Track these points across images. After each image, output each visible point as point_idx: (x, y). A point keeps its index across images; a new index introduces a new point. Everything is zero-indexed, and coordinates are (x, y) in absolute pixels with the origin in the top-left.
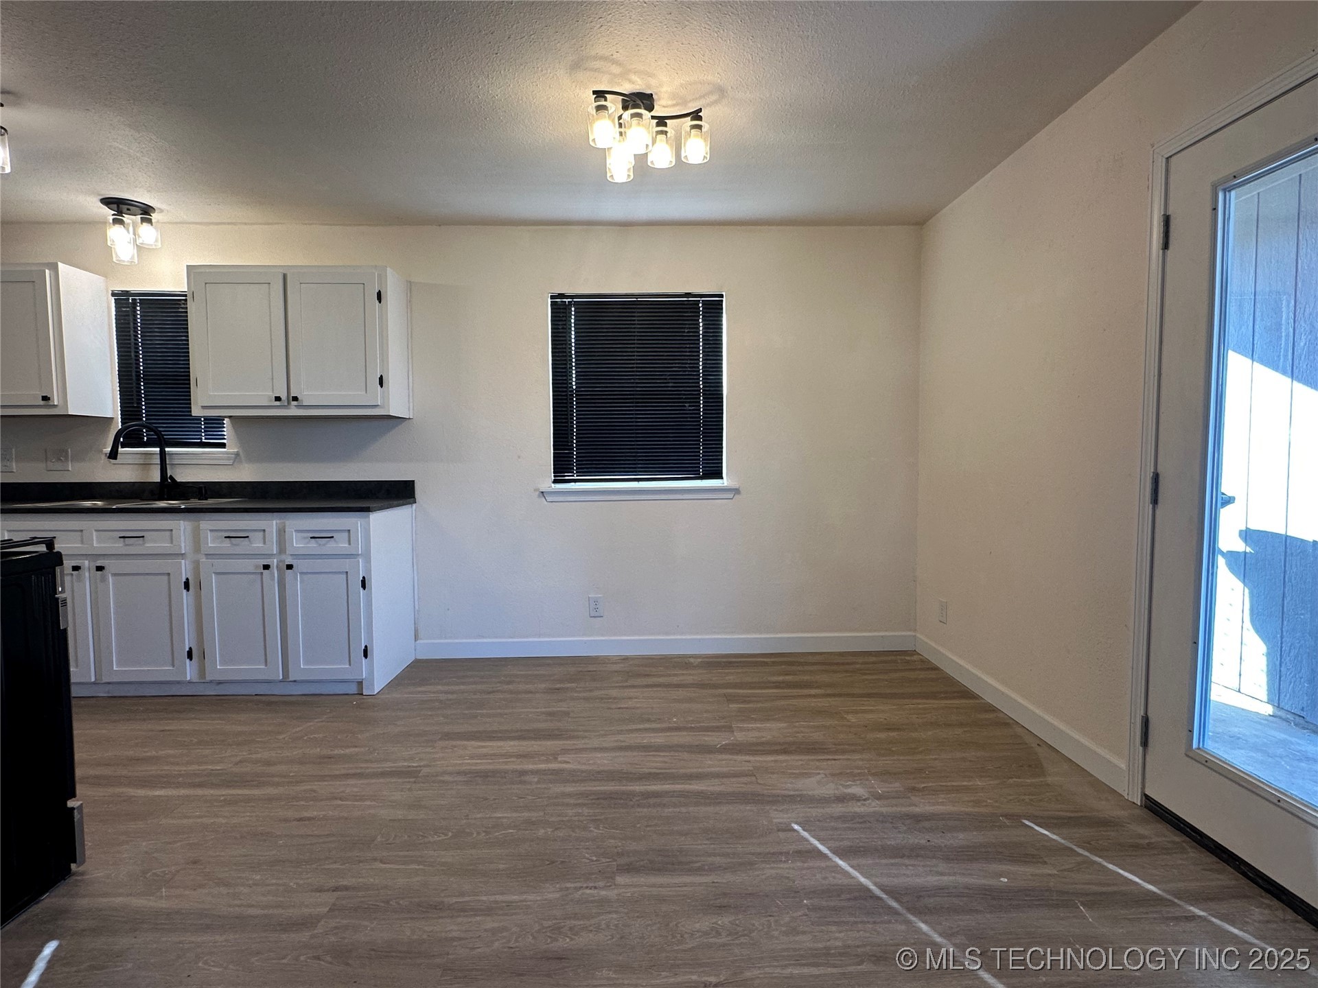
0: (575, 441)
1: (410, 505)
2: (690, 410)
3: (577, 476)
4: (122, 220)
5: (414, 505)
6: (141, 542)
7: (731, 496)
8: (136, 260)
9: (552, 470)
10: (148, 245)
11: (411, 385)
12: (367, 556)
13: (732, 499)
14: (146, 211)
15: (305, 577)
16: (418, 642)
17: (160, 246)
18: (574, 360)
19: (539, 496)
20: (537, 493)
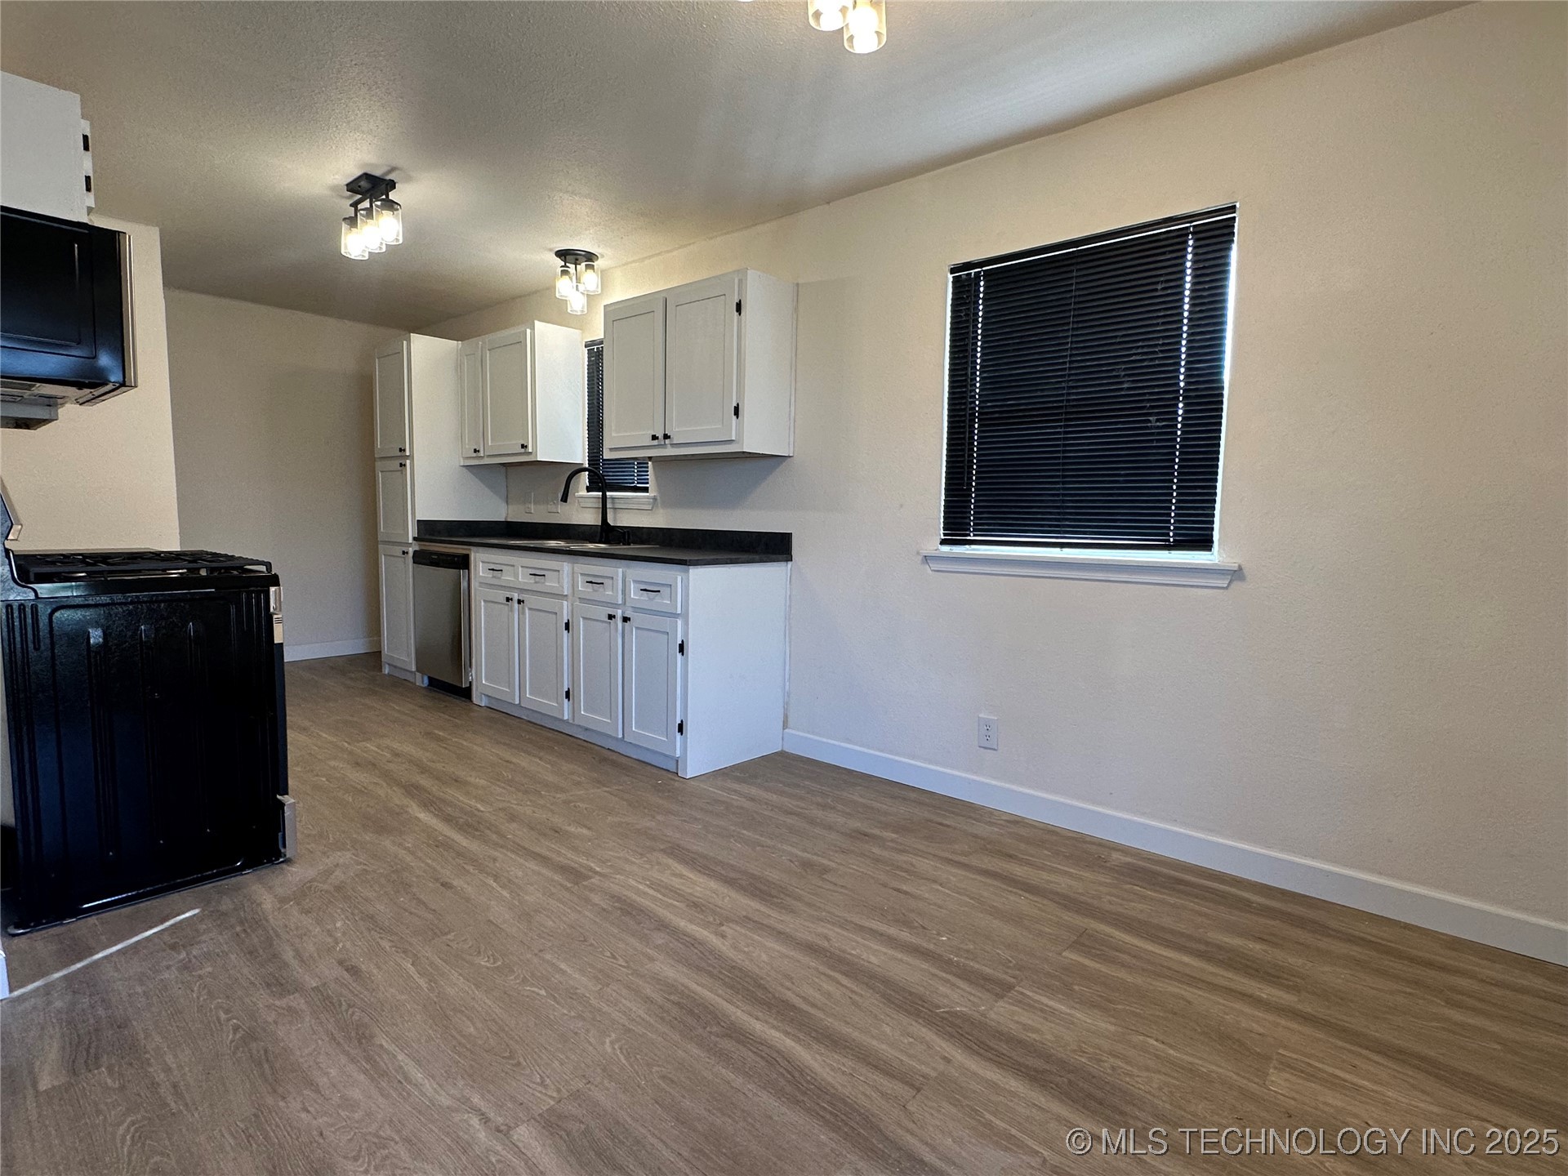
0: (974, 484)
1: (785, 563)
2: (1158, 427)
3: (974, 535)
4: (567, 271)
5: (790, 563)
6: (543, 581)
7: (1224, 583)
8: (586, 310)
9: (942, 525)
10: (592, 292)
11: (793, 414)
12: (685, 616)
13: (1227, 588)
14: (590, 257)
15: (639, 631)
16: (786, 730)
17: (600, 292)
18: (979, 361)
19: (923, 563)
20: (920, 558)
